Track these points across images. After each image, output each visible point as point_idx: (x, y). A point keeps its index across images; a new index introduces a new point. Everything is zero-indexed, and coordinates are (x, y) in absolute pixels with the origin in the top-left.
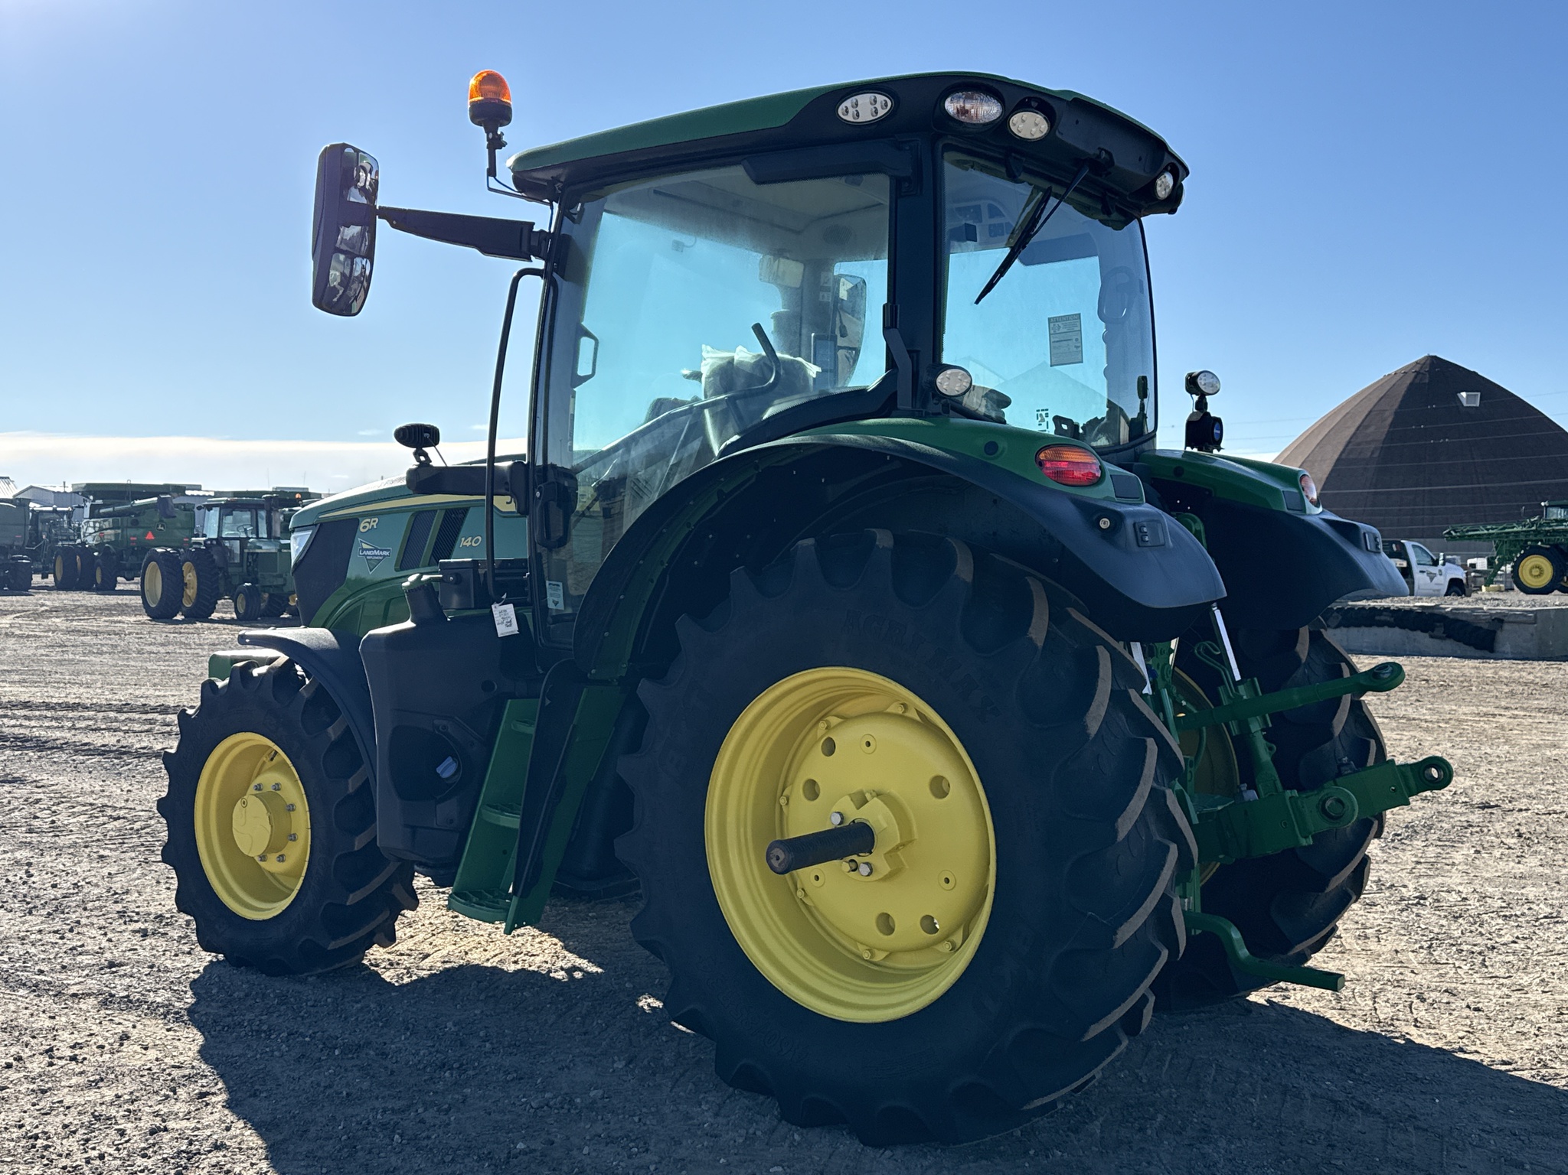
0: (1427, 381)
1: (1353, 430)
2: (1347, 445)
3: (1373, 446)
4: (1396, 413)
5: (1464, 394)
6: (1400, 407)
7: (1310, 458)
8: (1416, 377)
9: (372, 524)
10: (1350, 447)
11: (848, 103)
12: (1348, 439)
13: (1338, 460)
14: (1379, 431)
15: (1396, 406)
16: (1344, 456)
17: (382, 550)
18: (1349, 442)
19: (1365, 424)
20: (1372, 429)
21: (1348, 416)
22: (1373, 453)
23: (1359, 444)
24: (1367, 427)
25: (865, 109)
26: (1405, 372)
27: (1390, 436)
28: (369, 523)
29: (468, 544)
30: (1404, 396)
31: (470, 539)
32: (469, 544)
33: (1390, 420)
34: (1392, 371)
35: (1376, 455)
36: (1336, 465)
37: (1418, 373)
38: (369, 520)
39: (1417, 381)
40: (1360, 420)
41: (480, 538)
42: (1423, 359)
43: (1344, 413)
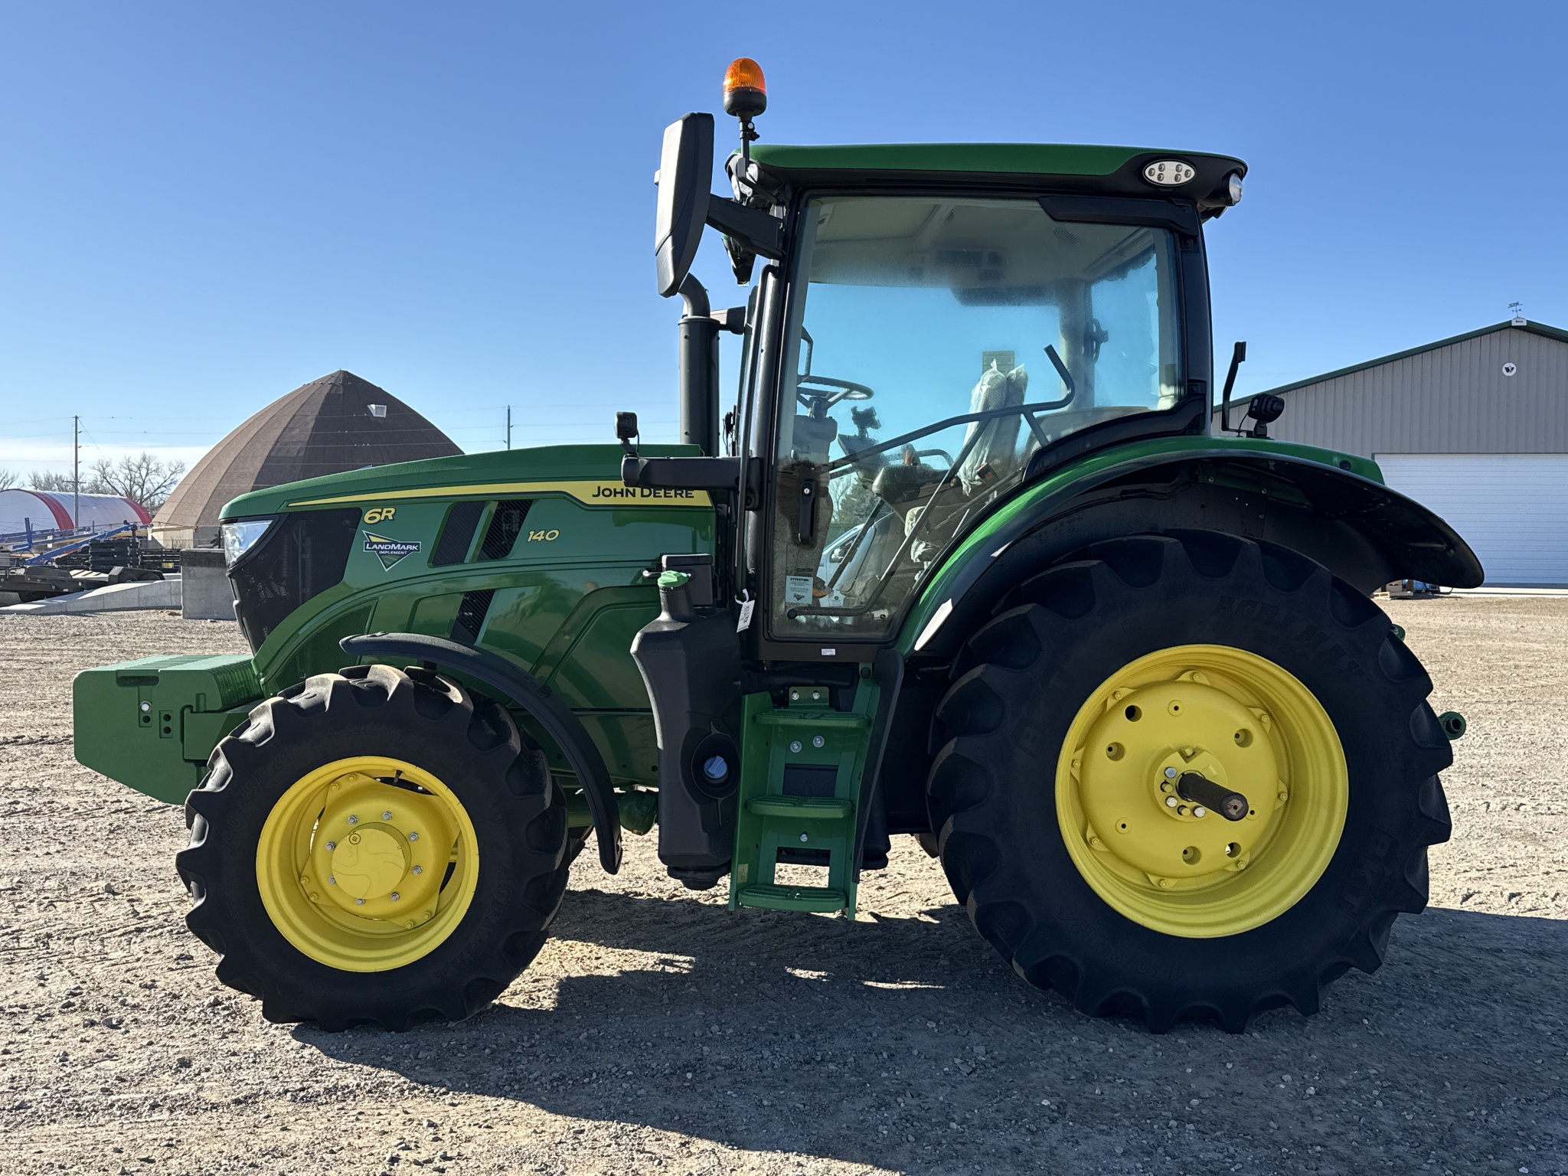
0: (341, 392)
1: (281, 430)
2: (275, 445)
3: (298, 447)
4: (317, 419)
5: (373, 406)
6: (320, 413)
7: (242, 454)
8: (332, 388)
9: (384, 514)
10: (278, 446)
11: (1156, 166)
12: (276, 438)
13: (269, 456)
14: (303, 433)
15: (316, 413)
16: (273, 454)
17: (406, 545)
18: (277, 442)
19: (290, 426)
20: (297, 431)
21: (275, 418)
22: (298, 452)
23: (286, 444)
24: (293, 429)
25: (1169, 174)
26: (322, 383)
27: (313, 438)
28: (381, 514)
29: (540, 539)
30: (323, 404)
31: (542, 532)
32: (542, 537)
33: (312, 424)
34: (310, 381)
35: (301, 454)
36: (266, 461)
37: (333, 385)
38: (380, 510)
39: (333, 392)
40: (286, 423)
41: (557, 532)
42: (336, 373)
43: (271, 415)
